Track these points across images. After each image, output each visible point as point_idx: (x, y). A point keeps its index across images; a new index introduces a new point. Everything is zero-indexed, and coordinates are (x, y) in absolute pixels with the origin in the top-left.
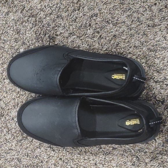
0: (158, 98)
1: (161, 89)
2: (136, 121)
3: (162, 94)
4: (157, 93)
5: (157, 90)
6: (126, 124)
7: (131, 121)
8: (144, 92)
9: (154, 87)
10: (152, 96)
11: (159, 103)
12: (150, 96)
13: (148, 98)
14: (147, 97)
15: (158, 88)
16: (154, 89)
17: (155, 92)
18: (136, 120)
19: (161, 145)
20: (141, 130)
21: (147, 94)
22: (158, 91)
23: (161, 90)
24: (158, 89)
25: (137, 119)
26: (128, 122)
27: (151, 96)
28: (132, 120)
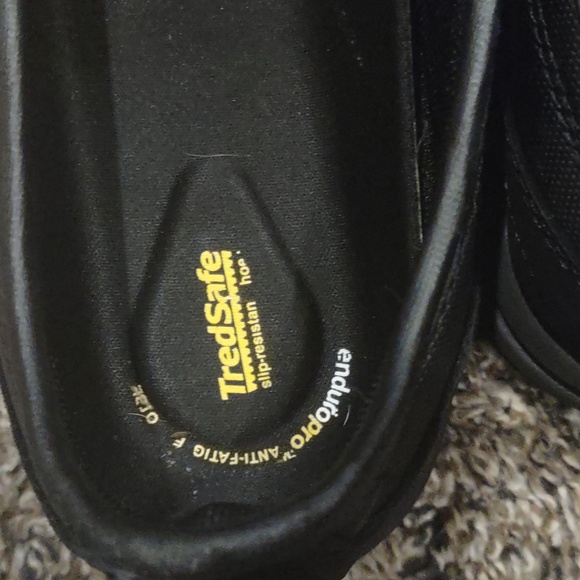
0: (463, 527)
1: (543, 548)
2: (247, 361)
3: (500, 566)
4: (511, 519)
5: (538, 521)
6: (205, 255)
7: (243, 304)
8: (518, 405)
9: (562, 491)
10: (481, 481)
11: (416, 544)
12: (482, 455)
13: (460, 444)
14: (474, 430)
15: (555, 525)
16: (550, 488)
17: (513, 497)
18: (255, 363)
19: (34, 563)
20: (154, 418)
21: (500, 430)
22: (529, 527)
23: (536, 553)
24: (546, 523)
25: (265, 368)
26: (230, 272)
27: (484, 465)
28: (254, 314)
